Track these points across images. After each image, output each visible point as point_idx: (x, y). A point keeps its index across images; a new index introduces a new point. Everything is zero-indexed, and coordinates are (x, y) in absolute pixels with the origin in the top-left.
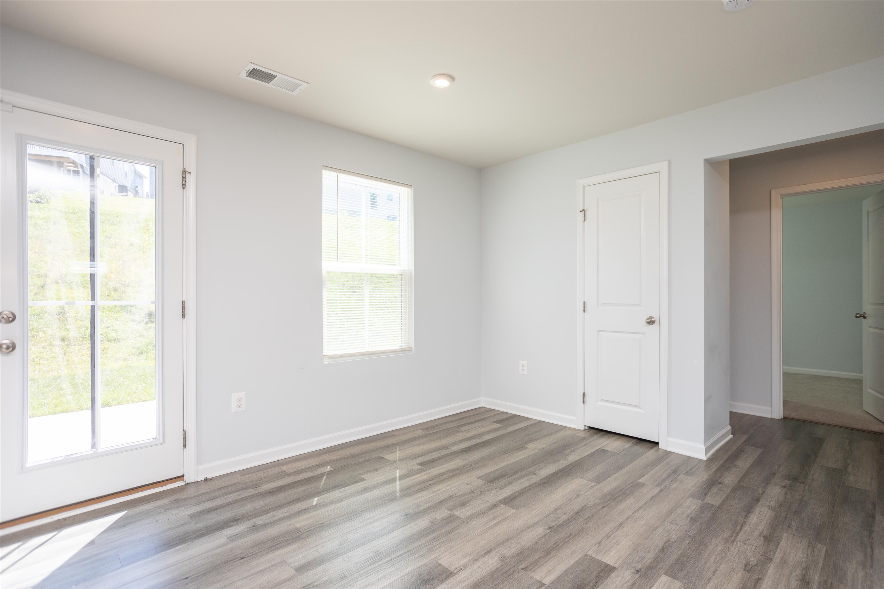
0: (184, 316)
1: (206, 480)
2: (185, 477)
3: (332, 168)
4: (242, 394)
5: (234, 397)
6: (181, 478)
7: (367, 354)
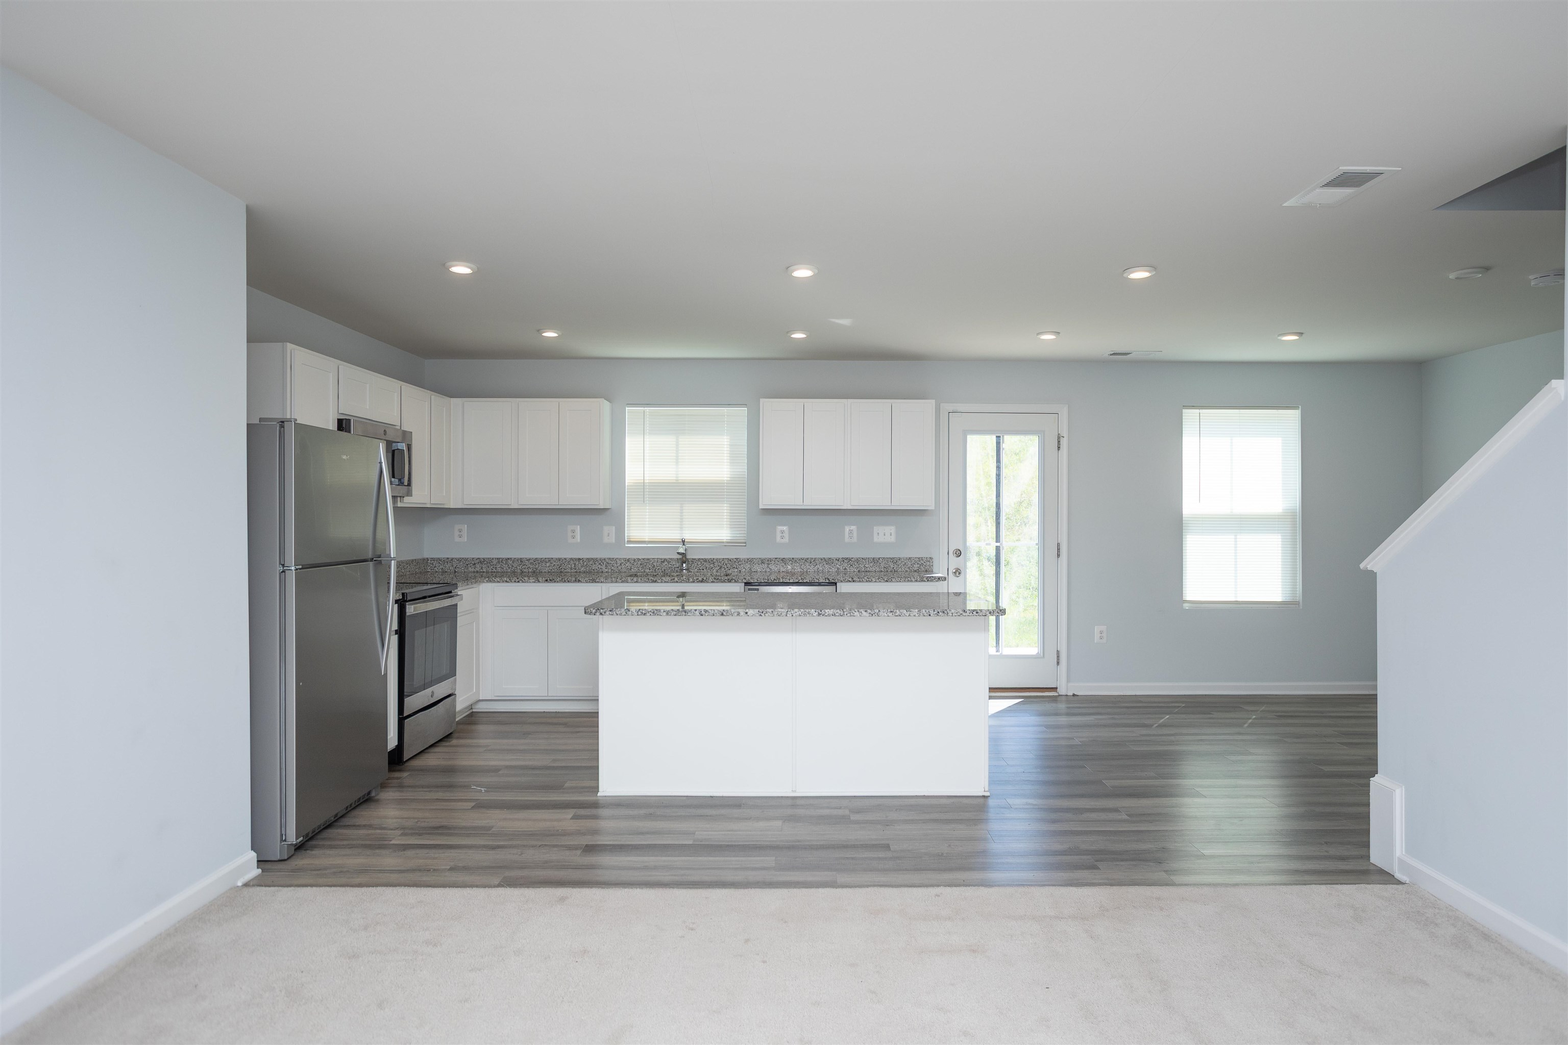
0: (1059, 555)
1: (1074, 695)
2: (1058, 690)
3: (1193, 407)
4: (1104, 628)
5: (1097, 629)
6: (1055, 689)
7: (1237, 602)
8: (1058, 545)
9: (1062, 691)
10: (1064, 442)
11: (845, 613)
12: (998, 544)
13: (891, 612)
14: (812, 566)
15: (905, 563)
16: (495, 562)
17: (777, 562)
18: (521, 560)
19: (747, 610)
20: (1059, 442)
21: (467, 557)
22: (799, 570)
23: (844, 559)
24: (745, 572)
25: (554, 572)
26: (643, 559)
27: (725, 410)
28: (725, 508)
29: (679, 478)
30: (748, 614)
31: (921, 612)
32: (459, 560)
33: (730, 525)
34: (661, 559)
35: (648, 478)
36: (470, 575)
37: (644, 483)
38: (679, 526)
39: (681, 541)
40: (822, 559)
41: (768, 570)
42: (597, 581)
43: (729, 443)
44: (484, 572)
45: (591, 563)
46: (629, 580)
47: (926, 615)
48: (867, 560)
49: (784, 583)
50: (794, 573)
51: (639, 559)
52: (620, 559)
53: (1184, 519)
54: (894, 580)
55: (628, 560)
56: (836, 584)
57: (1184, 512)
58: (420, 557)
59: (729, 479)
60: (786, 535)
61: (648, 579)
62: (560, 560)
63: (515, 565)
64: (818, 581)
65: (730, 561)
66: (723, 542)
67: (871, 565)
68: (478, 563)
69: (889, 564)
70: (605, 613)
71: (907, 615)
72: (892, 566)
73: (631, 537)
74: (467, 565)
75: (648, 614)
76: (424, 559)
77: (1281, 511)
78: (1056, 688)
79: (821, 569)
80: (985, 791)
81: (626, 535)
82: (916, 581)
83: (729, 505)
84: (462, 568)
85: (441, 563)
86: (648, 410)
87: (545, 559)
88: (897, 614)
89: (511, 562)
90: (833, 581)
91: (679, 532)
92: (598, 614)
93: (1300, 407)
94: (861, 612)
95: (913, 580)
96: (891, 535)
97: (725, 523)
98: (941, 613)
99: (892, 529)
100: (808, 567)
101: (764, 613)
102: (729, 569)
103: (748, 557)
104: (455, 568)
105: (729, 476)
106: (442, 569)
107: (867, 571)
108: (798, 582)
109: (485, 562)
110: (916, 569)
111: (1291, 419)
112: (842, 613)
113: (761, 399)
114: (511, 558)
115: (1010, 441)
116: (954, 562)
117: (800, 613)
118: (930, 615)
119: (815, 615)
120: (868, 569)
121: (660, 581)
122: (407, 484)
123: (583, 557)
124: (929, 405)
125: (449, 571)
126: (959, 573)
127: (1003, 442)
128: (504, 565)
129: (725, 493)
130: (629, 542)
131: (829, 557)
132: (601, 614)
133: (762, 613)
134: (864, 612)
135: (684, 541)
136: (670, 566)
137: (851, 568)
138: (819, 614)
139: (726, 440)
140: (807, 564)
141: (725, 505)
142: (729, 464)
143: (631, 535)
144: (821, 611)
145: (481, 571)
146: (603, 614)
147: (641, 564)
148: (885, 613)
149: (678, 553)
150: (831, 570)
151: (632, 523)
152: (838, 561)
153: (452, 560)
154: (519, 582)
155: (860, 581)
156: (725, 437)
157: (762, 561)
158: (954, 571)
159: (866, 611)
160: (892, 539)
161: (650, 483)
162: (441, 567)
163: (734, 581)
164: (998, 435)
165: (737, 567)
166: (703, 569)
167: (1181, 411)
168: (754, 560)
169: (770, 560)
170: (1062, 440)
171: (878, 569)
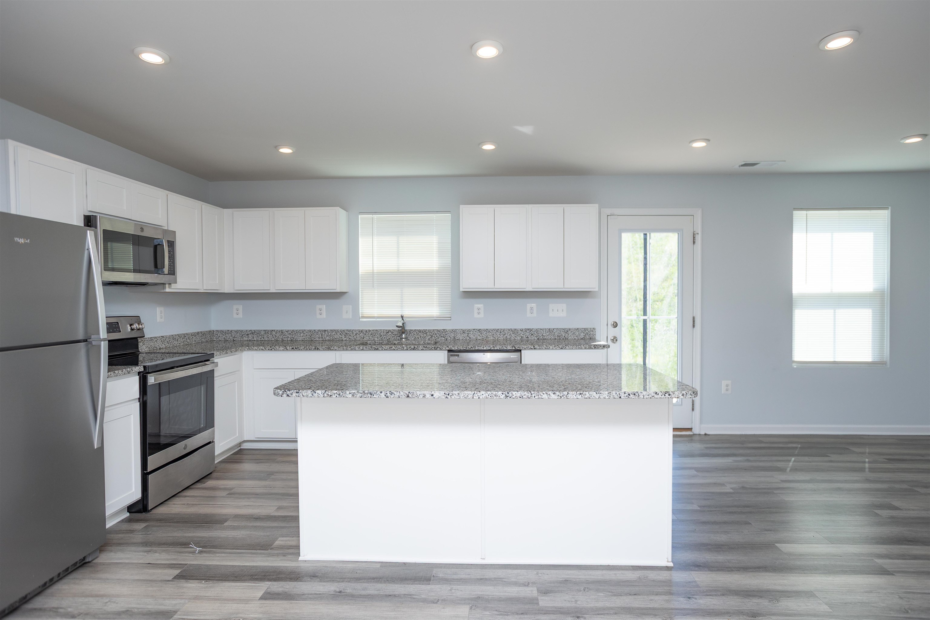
0: (694, 326)
1: (706, 434)
2: (693, 430)
3: (802, 209)
4: (729, 382)
5: (724, 383)
6: (690, 429)
7: (834, 363)
8: (694, 318)
9: (696, 431)
10: (699, 238)
11: (533, 396)
12: (645, 317)
13: (580, 394)
14: (502, 336)
15: (574, 333)
16: (263, 333)
17: (475, 332)
18: (282, 331)
19: (433, 393)
20: (694, 238)
21: (242, 329)
22: (492, 338)
23: (526, 330)
24: (450, 340)
25: (306, 340)
26: (373, 330)
27: (434, 215)
28: (435, 291)
29: (400, 269)
30: (434, 396)
31: (611, 394)
32: (237, 332)
33: (439, 304)
34: (386, 330)
35: (376, 269)
36: (245, 343)
37: (373, 272)
38: (400, 305)
39: (401, 316)
40: (509, 330)
41: (468, 338)
42: (332, 349)
43: (437, 241)
44: (255, 340)
45: (334, 333)
46: (357, 349)
47: (616, 397)
48: (544, 331)
49: (479, 350)
50: (488, 341)
51: (370, 331)
52: (355, 331)
53: (793, 297)
54: (567, 348)
55: (362, 331)
56: (521, 351)
57: (793, 292)
58: (208, 330)
59: (437, 269)
60: (482, 311)
61: (372, 348)
62: (310, 332)
63: (278, 335)
64: (506, 349)
65: (439, 331)
66: (433, 317)
67: (548, 334)
68: (251, 333)
69: (561, 333)
70: (292, 394)
71: (597, 397)
72: (564, 335)
73: (364, 314)
74: (243, 335)
75: (334, 396)
76: (210, 331)
77: (872, 290)
78: (692, 429)
79: (509, 337)
80: (668, 562)
81: (360, 312)
82: (585, 348)
83: (437, 289)
84: (239, 338)
85: (223, 334)
86: (375, 217)
87: (300, 330)
88: (586, 397)
89: (275, 333)
90: (518, 349)
91: (400, 309)
92: (285, 395)
93: (890, 207)
94: (549, 395)
95: (583, 347)
96: (563, 311)
97: (435, 302)
98: (631, 396)
99: (564, 306)
100: (499, 336)
101: (450, 395)
102: (438, 339)
103: (453, 328)
104: (234, 337)
105: (437, 266)
106: (224, 338)
107: (544, 339)
108: (490, 350)
109: (256, 333)
110: (582, 337)
111: (881, 218)
112: (530, 395)
113: (460, 205)
114: (274, 330)
115: (655, 238)
116: (612, 332)
117: (487, 395)
118: (620, 397)
119: (502, 397)
120: (545, 337)
122: (167, 273)
123: (328, 329)
124: (592, 210)
125: (229, 340)
126: (616, 340)
127: (650, 238)
128: (270, 336)
129: (435, 280)
130: (363, 317)
131: (515, 328)
132: (288, 395)
133: (448, 395)
134: (552, 395)
135: (403, 317)
136: (393, 335)
137: (532, 336)
138: (507, 397)
139: (435, 239)
140: (498, 334)
141: (435, 289)
142: (437, 257)
143: (364, 312)
144: (508, 393)
145: (253, 339)
146: (290, 395)
147: (371, 334)
148: (574, 396)
149: (397, 326)
150: (516, 338)
151: (364, 303)
152: (522, 331)
153: (231, 332)
154: (271, 350)
155: (540, 349)
156: (435, 236)
157: (464, 331)
158: (612, 338)
159: (554, 393)
160: (564, 314)
161: (378, 272)
162: (224, 337)
163: (439, 349)
164: (645, 233)
165: (445, 336)
166: (418, 338)
167: (793, 213)
168: (457, 331)
169: (469, 331)
170: (696, 236)
171: (553, 337)
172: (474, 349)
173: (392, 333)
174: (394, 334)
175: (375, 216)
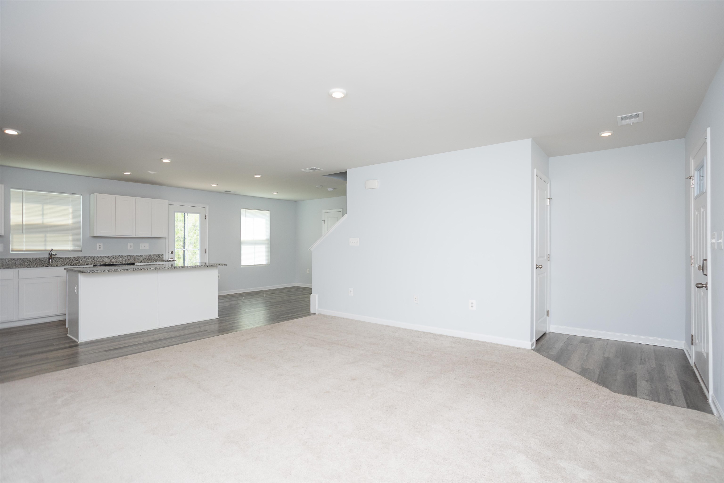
0: (206, 253)
3: (244, 209)
7: (255, 265)
8: (205, 249)
10: (207, 217)
12: (184, 249)
14: (114, 259)
15: (153, 257)
17: (98, 258)
22: (108, 260)
23: (128, 256)
24: (82, 262)
26: (23, 258)
27: (70, 195)
28: (70, 236)
29: (44, 223)
33: (73, 243)
34: (35, 258)
35: (25, 222)
37: (23, 224)
38: (54, 244)
39: (50, 250)
40: (118, 256)
41: (94, 261)
43: (72, 209)
50: (106, 262)
51: (20, 259)
52: (8, 259)
53: (241, 241)
55: (14, 259)
57: (242, 239)
59: (72, 224)
60: (102, 247)
65: (74, 258)
66: (69, 250)
67: (140, 257)
72: (148, 258)
77: (265, 239)
79: (118, 259)
81: (11, 248)
83: (72, 235)
91: (44, 246)
93: (270, 210)
97: (70, 243)
99: (148, 245)
102: (74, 261)
103: (83, 256)
105: (72, 223)
107: (138, 260)
110: (158, 258)
111: (268, 213)
113: (91, 193)
115: (188, 215)
116: (171, 256)
121: (50, 266)
124: (165, 202)
127: (186, 216)
129: (70, 230)
130: (13, 251)
135: (52, 250)
137: (131, 259)
139: (70, 208)
140: (112, 258)
142: (72, 218)
143: (14, 248)
147: (22, 261)
150: (122, 260)
151: (15, 242)
152: (126, 256)
156: (70, 207)
157: (91, 257)
158: (171, 259)
160: (148, 248)
161: (27, 224)
164: (184, 213)
165: (78, 260)
166: (60, 262)
167: (241, 210)
168: (87, 257)
169: (94, 257)
170: (206, 216)
171: (142, 259)
172: (110, 264)
173: (40, 259)
174: (41, 260)
175: (24, 191)
